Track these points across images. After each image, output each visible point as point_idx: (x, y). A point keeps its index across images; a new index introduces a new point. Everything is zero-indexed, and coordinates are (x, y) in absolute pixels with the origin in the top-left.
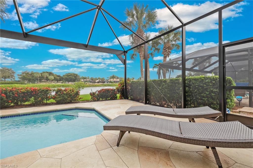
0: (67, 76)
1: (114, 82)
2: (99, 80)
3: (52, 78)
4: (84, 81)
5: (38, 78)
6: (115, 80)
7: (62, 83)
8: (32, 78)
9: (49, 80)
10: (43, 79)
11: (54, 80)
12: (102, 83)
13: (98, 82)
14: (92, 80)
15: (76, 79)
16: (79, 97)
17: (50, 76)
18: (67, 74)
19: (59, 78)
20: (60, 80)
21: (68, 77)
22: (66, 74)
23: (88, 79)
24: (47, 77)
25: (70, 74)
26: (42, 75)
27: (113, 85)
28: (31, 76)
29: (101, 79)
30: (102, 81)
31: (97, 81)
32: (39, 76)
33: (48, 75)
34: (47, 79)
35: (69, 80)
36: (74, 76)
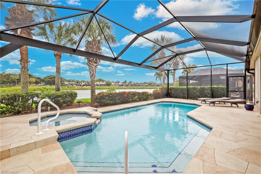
0: (49, 78)
1: (101, 85)
2: (85, 83)
3: (33, 80)
4: (69, 84)
5: (16, 81)
6: (101, 83)
8: (8, 80)
11: (35, 82)
12: (88, 86)
14: (77, 83)
17: (30, 79)
18: (48, 76)
19: (39, 80)
20: (40, 83)
23: (73, 82)
25: (53, 77)
26: (20, 77)
27: (102, 88)
28: (6, 78)
29: (86, 82)
30: (88, 84)
31: (83, 84)
32: (17, 78)
35: (52, 82)
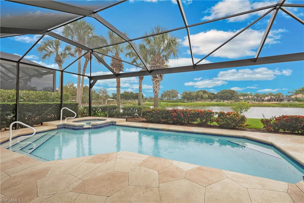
0: (221, 93)
2: (271, 97)
3: (206, 96)
4: (244, 99)
5: (195, 97)
7: (216, 101)
8: (190, 97)
9: (204, 98)
10: (198, 98)
11: (208, 98)
12: (278, 101)
13: (269, 100)
14: (257, 97)
15: (234, 97)
16: (246, 124)
17: (204, 95)
18: (222, 91)
19: (213, 96)
20: (214, 99)
21: (223, 95)
22: (220, 91)
23: (250, 95)
24: (202, 96)
25: (225, 91)
26: (197, 94)
28: (189, 95)
29: (273, 95)
30: (276, 98)
31: (266, 98)
32: (195, 95)
33: (203, 94)
34: (202, 98)
35: (224, 98)
36: (230, 93)
